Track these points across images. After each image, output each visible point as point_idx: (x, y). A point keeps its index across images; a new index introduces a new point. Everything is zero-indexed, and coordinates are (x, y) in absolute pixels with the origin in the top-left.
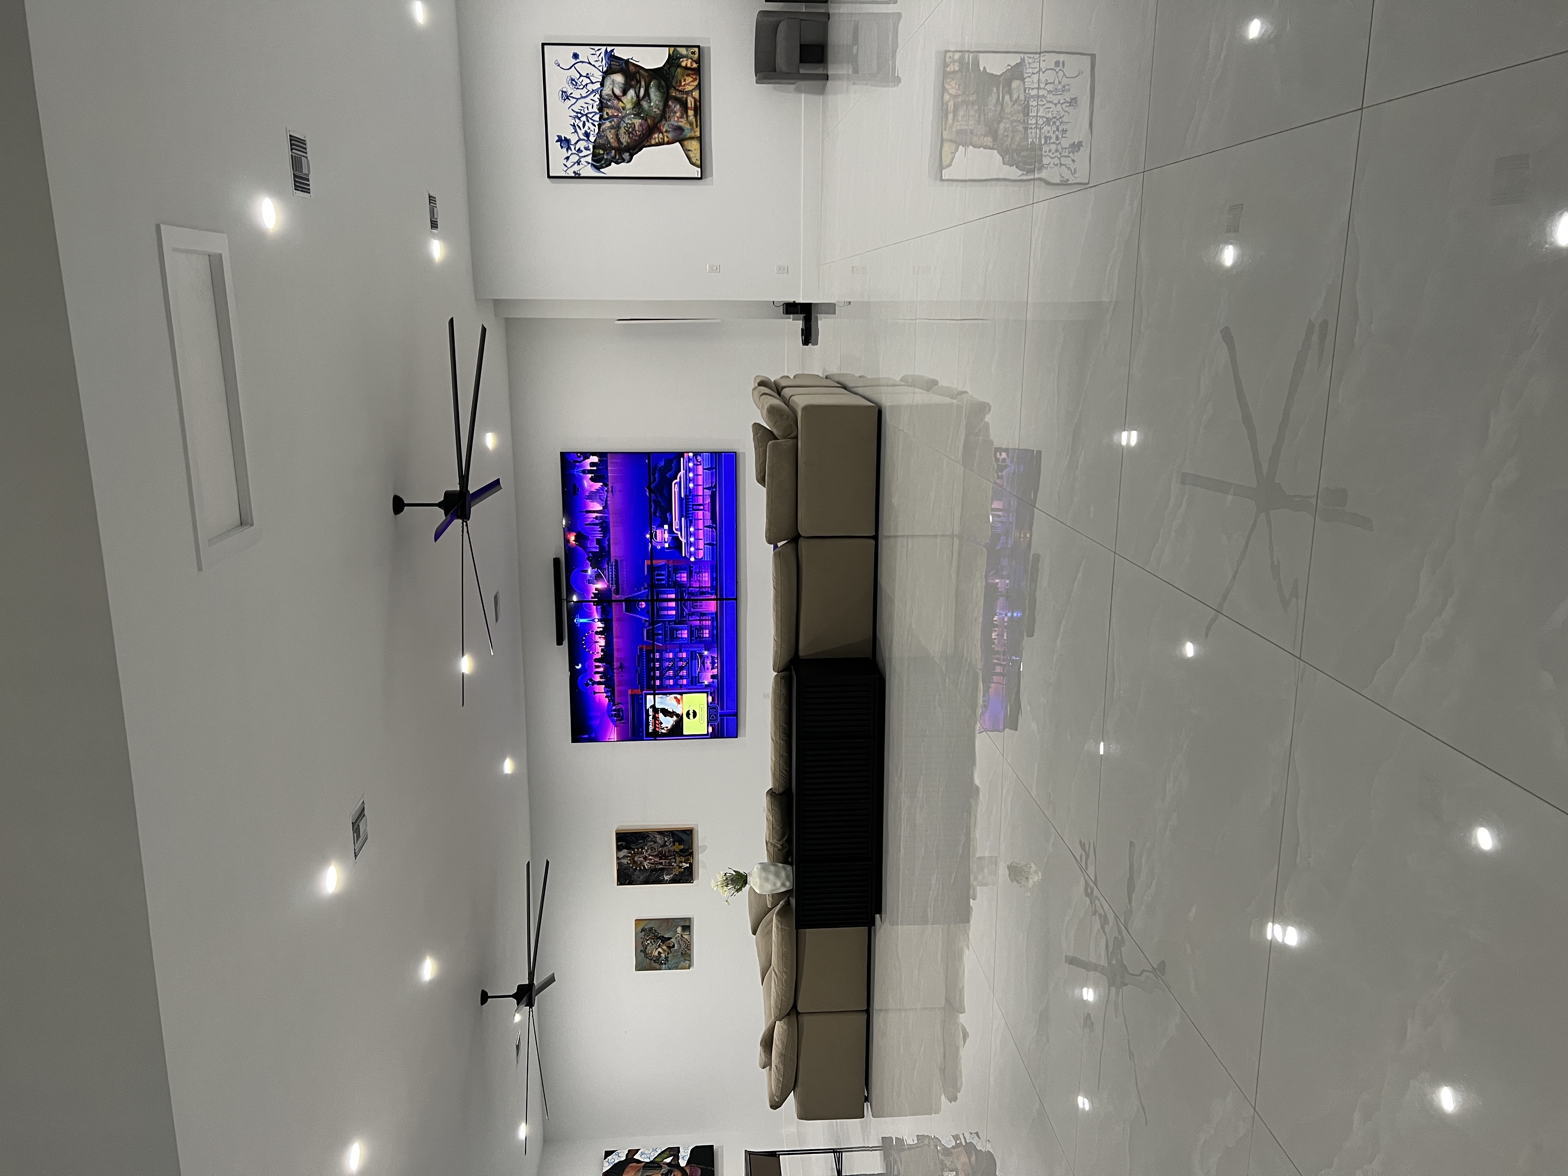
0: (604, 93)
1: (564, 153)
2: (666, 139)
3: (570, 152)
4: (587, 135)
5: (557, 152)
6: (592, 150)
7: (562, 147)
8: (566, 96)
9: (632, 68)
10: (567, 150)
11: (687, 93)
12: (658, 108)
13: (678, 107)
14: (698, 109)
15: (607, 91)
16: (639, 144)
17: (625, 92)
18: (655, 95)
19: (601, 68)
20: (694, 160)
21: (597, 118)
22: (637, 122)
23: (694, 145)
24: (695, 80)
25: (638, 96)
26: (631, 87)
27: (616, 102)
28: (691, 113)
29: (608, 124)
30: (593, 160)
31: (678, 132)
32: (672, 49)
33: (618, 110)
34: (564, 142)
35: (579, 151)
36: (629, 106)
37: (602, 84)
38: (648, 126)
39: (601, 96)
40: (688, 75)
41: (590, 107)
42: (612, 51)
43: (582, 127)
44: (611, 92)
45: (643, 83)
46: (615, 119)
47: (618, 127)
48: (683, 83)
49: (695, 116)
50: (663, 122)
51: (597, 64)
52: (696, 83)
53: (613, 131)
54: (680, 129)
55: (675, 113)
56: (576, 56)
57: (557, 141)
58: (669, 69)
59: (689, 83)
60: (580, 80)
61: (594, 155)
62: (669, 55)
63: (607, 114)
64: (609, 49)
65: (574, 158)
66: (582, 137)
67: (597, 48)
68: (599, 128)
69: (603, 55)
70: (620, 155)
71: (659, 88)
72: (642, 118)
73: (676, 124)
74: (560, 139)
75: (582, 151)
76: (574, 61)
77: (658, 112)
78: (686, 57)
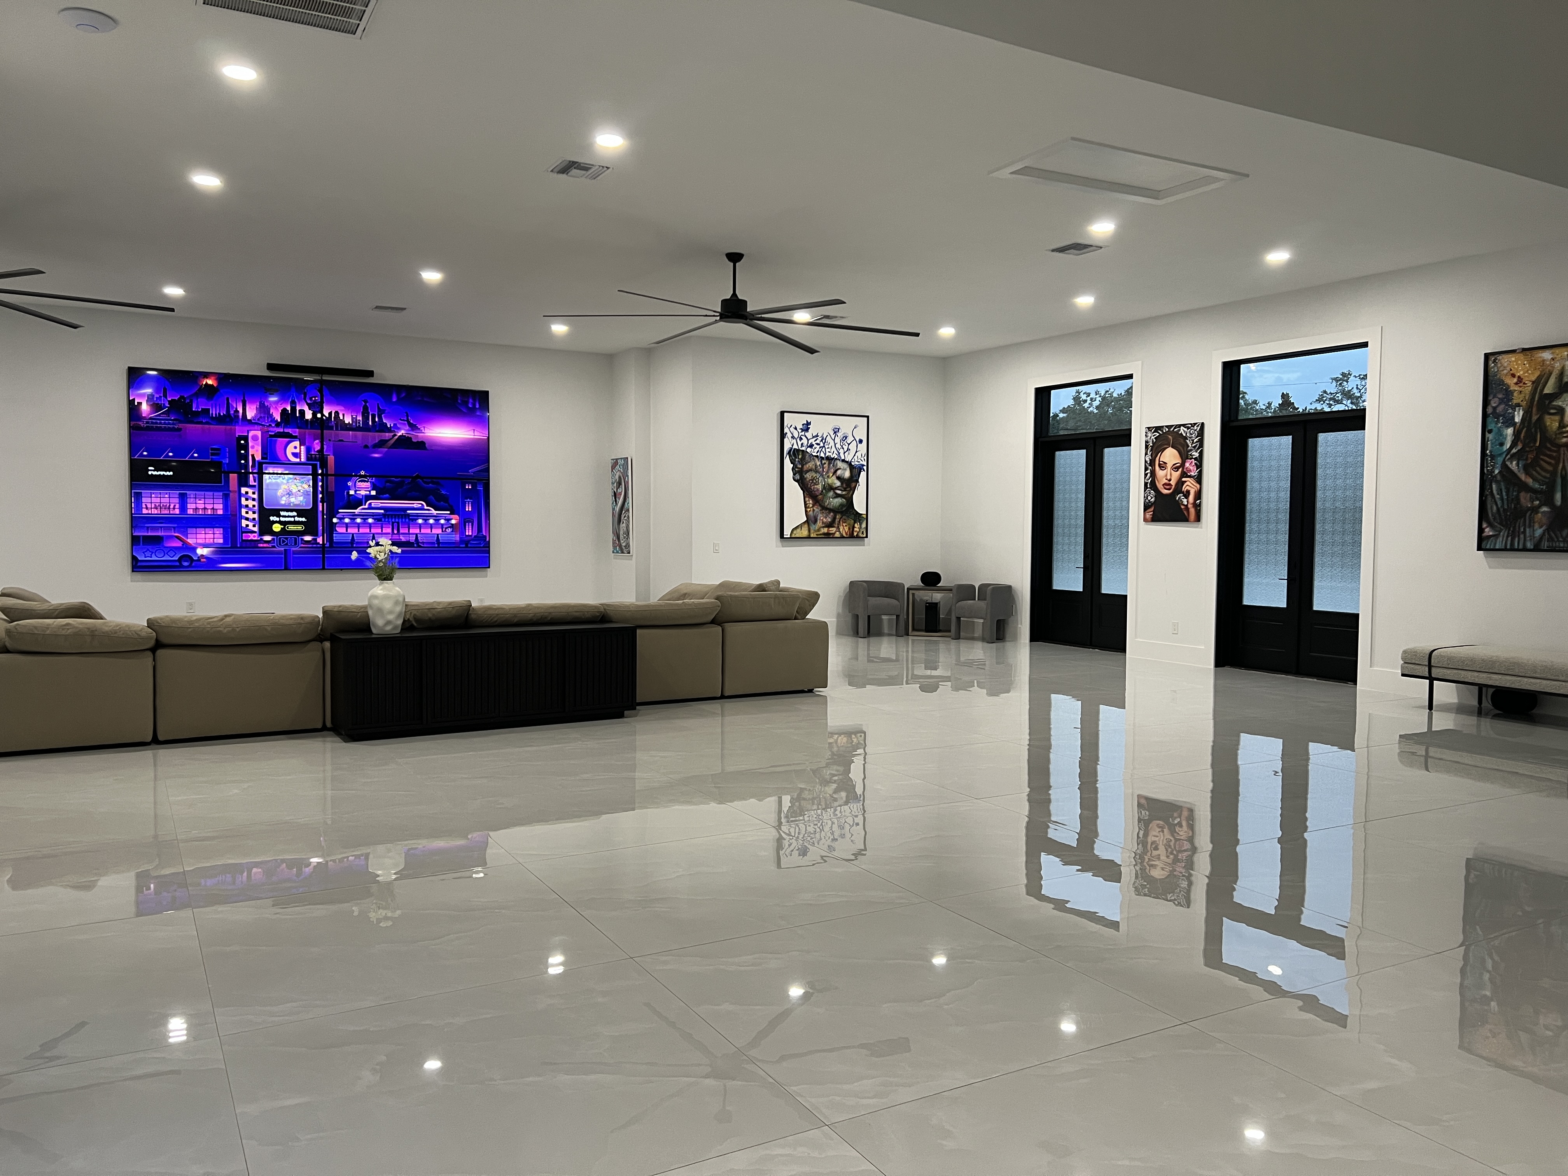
0: (838, 462)
1: (800, 426)
2: (809, 510)
3: (800, 431)
4: (811, 446)
5: (802, 419)
6: (801, 449)
7: (803, 425)
8: (836, 431)
9: (853, 484)
10: (801, 429)
11: (838, 528)
12: (828, 504)
13: (829, 520)
14: (828, 536)
15: (840, 464)
16: (805, 488)
17: (838, 478)
18: (837, 501)
19: (853, 460)
20: (795, 532)
21: (822, 455)
22: (820, 487)
23: (804, 532)
24: (846, 534)
25: (837, 488)
26: (842, 484)
27: (832, 470)
28: (825, 530)
29: (818, 463)
30: (795, 449)
31: (813, 519)
32: (865, 516)
33: (827, 472)
34: (806, 427)
35: (801, 439)
36: (830, 481)
37: (843, 461)
38: (817, 496)
39: (836, 459)
40: (849, 529)
41: (829, 450)
42: (864, 470)
43: (816, 442)
44: (838, 467)
45: (844, 493)
46: (821, 470)
47: (816, 471)
48: (844, 524)
49: (824, 534)
50: (820, 508)
51: (856, 457)
52: (844, 535)
53: (814, 467)
54: (815, 521)
55: (826, 518)
56: (861, 441)
57: (807, 421)
58: (853, 514)
59: (844, 529)
60: (846, 444)
61: (798, 450)
62: (862, 514)
63: (825, 463)
64: (865, 468)
65: (796, 435)
66: (810, 442)
67: (866, 458)
68: (815, 456)
69: (861, 463)
70: (798, 472)
71: (841, 505)
72: (822, 491)
73: (819, 518)
74: (808, 424)
75: (800, 441)
76: (857, 440)
77: (826, 504)
78: (860, 528)
